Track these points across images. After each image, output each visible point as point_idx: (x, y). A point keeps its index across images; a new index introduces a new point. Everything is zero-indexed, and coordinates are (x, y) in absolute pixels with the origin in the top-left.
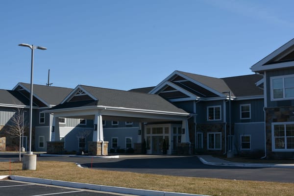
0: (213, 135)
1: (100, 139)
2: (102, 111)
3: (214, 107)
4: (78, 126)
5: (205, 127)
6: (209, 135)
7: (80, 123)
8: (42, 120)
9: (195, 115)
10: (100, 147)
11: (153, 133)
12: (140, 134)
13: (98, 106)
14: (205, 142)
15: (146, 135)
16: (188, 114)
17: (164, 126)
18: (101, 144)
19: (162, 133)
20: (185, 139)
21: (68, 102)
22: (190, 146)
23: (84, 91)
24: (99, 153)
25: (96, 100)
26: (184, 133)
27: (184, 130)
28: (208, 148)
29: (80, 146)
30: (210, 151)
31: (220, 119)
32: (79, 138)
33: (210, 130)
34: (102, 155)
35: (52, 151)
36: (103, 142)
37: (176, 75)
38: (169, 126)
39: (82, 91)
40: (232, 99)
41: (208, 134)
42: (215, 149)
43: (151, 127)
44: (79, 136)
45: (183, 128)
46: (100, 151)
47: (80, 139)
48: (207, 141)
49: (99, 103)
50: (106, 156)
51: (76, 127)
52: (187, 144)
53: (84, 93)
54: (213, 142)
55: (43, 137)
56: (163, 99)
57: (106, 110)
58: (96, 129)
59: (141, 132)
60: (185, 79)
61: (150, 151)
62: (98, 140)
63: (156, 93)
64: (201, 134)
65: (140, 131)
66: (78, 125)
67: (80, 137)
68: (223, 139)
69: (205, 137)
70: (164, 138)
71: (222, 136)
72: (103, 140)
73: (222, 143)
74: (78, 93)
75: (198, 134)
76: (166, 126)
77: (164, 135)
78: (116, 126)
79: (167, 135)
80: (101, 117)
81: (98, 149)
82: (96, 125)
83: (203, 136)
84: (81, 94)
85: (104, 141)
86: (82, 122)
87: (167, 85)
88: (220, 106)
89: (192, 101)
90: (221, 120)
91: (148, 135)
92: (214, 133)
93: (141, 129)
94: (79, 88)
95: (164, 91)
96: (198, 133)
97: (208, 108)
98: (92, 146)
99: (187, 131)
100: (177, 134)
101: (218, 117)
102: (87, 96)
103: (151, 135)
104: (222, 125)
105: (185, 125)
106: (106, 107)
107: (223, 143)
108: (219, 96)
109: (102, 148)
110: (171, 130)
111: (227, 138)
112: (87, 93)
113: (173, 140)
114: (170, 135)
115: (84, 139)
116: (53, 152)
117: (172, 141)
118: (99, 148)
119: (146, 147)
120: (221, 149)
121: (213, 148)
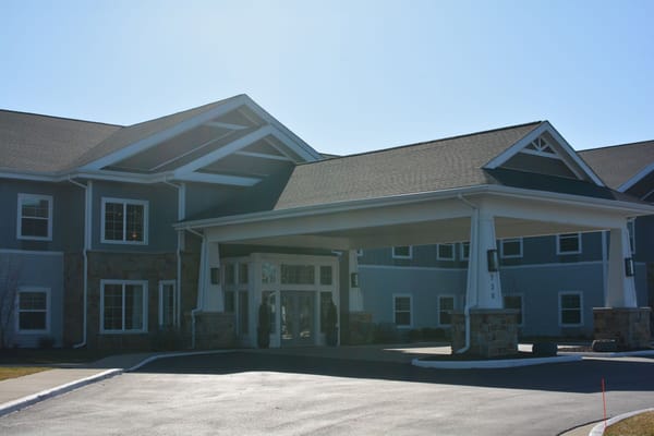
76: (326, 264)
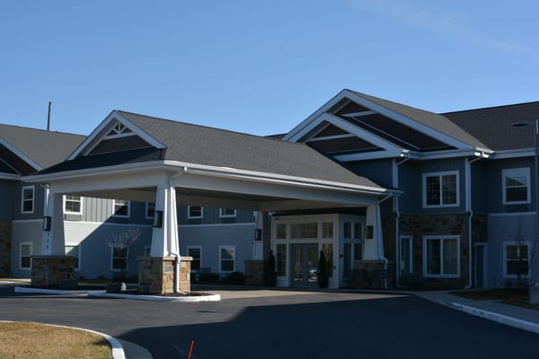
0: (439, 241)
1: (169, 249)
2: (175, 176)
3: (441, 174)
4: (111, 220)
5: (417, 223)
6: (428, 241)
7: (116, 213)
8: (28, 206)
9: (396, 194)
10: (171, 272)
11: (293, 236)
12: (259, 239)
13: (166, 162)
14: (418, 259)
15: (275, 242)
16: (384, 190)
17: (319, 220)
18: (174, 263)
19: (315, 235)
20: (372, 250)
21: (86, 154)
22: (386, 268)
23: (128, 124)
24: (167, 287)
25: (159, 146)
26: (370, 236)
27: (371, 228)
28: (426, 274)
29: (114, 267)
30: (430, 280)
31: (455, 202)
32: (112, 246)
33: (429, 231)
34: (175, 293)
35: (44, 280)
36: (180, 258)
37: (345, 99)
38: (335, 219)
39: (122, 126)
40: (486, 156)
41: (425, 238)
42: (442, 275)
43: (288, 221)
44: (113, 242)
45: (368, 224)
46: (171, 283)
47: (115, 249)
48: (421, 256)
49: (168, 154)
50: (188, 295)
51: (107, 221)
52: (380, 264)
53: (128, 130)
54: (439, 259)
55: (31, 243)
56: (319, 154)
57: (185, 173)
58: (160, 225)
59: (263, 235)
60: (368, 110)
61: (285, 280)
62: (166, 253)
63: (300, 141)
64: (408, 240)
65: (260, 231)
66: (111, 217)
67: (115, 245)
68: (464, 252)
69: (418, 247)
70: (320, 248)
71: (462, 245)
72: (178, 253)
73: (462, 260)
74: (113, 133)
75: (403, 240)
77: (320, 241)
78: (199, 222)
79: (328, 241)
80: (173, 192)
81: (164, 277)
82: (161, 213)
83: (414, 243)
84: (119, 135)
85: (181, 254)
86: (120, 211)
87: (325, 122)
88: (457, 173)
89: (389, 160)
90: (458, 204)
91: (281, 241)
92: (442, 238)
93: (261, 227)
94: (114, 120)
95: (316, 137)
96: (401, 237)
97: (425, 176)
98: (149, 268)
99: (378, 232)
100: (352, 240)
101: (450, 197)
102: (136, 137)
103: (287, 241)
104: (461, 216)
105: (373, 218)
106: (186, 165)
107: (464, 261)
108: (454, 148)
109: (175, 275)
110: (337, 230)
111: (473, 249)
112: (136, 131)
113: (342, 253)
114: (336, 242)
115: (125, 249)
116: (47, 283)
117: (341, 256)
118: (167, 273)
119: (276, 270)
120: (458, 276)
121: (438, 272)
